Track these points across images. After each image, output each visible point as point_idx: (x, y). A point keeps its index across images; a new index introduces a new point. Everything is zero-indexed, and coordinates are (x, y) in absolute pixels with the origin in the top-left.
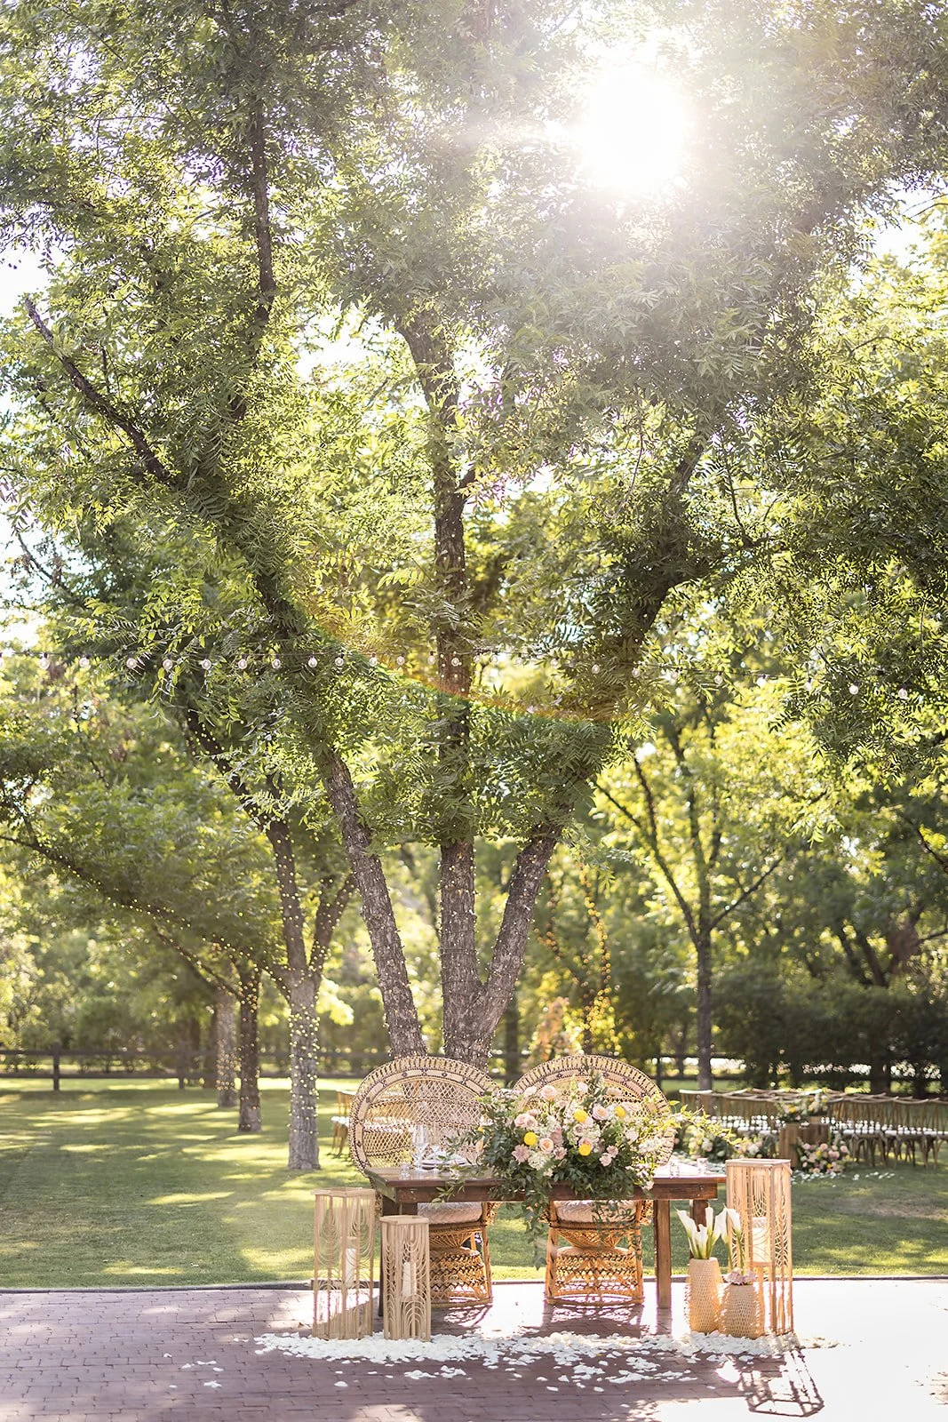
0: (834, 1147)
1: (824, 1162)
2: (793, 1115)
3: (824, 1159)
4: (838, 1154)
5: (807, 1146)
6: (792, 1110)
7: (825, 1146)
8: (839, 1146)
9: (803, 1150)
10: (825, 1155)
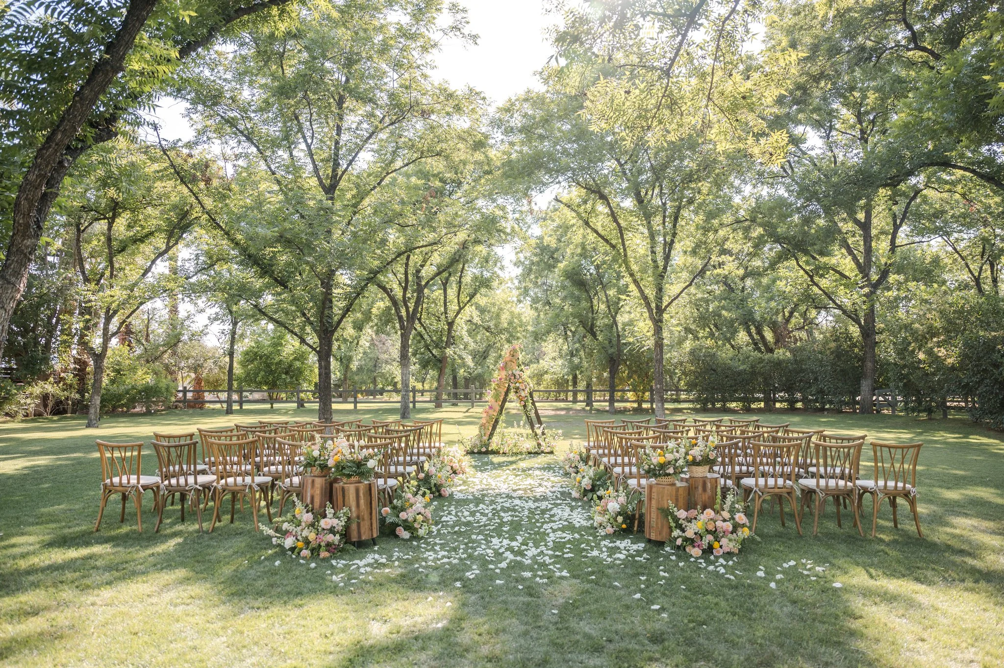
0: (726, 514)
1: (710, 538)
2: (662, 466)
3: (708, 532)
4: (729, 526)
5: (682, 514)
6: (662, 460)
7: (709, 513)
8: (732, 511)
9: (676, 520)
10: (711, 527)
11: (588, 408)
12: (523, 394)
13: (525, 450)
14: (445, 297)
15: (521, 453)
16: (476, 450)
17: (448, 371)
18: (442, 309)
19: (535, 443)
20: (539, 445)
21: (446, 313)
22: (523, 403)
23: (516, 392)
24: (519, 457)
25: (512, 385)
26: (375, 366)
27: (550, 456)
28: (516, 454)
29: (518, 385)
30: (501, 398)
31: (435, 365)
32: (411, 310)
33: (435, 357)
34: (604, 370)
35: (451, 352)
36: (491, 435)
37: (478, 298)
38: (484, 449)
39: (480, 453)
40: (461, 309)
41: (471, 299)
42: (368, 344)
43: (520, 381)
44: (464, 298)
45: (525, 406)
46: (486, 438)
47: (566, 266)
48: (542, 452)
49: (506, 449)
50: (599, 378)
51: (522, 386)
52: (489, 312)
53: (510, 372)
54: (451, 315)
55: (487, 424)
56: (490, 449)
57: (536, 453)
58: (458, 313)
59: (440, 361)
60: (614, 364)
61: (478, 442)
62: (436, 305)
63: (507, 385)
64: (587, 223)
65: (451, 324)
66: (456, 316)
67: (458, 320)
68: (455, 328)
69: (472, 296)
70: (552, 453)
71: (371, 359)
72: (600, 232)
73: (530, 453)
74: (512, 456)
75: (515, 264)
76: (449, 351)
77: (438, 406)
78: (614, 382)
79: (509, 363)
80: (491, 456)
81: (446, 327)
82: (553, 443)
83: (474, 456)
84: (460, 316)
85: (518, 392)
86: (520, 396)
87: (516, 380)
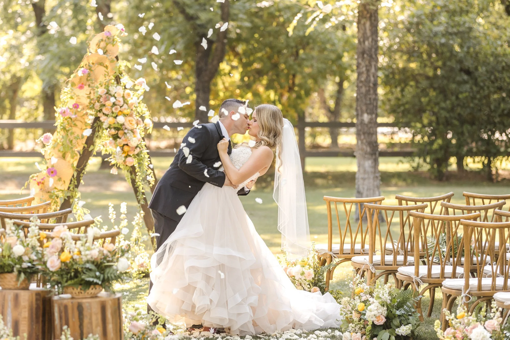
22: (131, 162)
25: (107, 121)
29: (121, 119)
30: (78, 152)
51: (130, 123)
63: (91, 119)
79: (97, 71)
85: (120, 135)
86: (124, 145)
87: (116, 109)
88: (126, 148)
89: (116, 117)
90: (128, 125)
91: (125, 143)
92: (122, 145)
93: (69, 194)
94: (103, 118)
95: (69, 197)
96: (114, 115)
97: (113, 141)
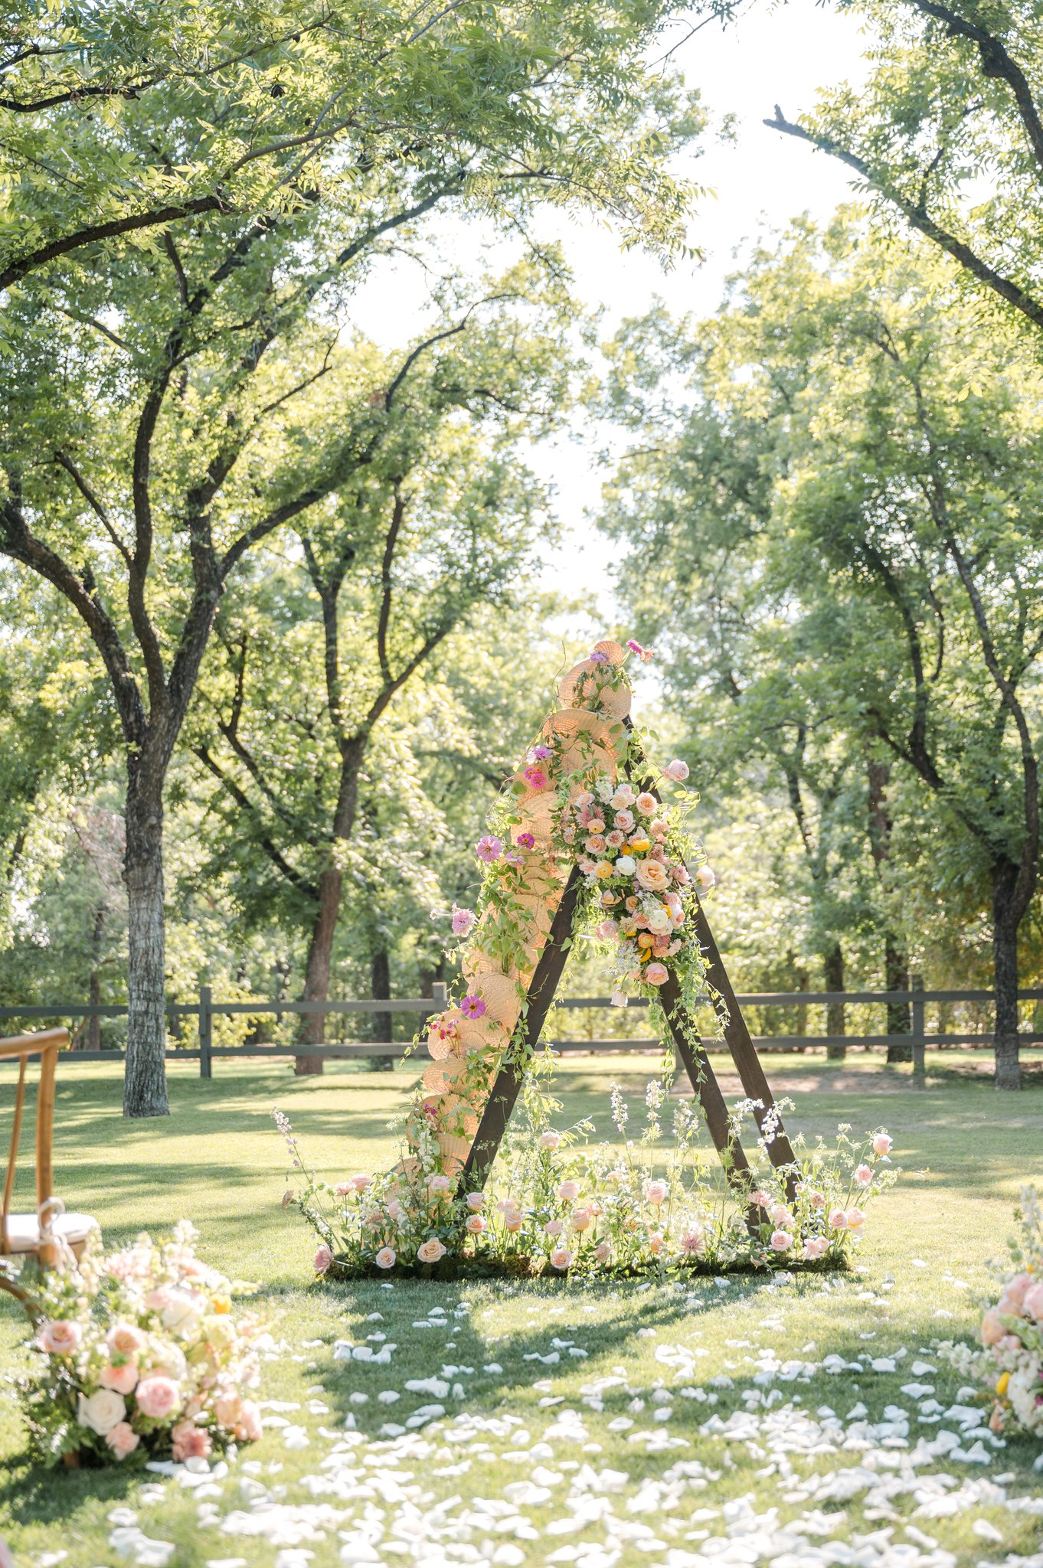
11: (906, 1067)
12: (659, 919)
13: (676, 1249)
14: (331, 641)
15: (652, 1271)
16: (385, 1258)
17: (343, 933)
18: (322, 694)
19: (735, 1211)
20: (756, 1217)
21: (334, 703)
22: (658, 974)
23: (619, 912)
24: (645, 1295)
25: (595, 871)
26: (96, 938)
27: (829, 1292)
28: (627, 1275)
29: (626, 865)
30: (534, 954)
31: (294, 907)
32: (168, 656)
33: (294, 877)
34: (967, 912)
35: (356, 857)
36: (478, 1164)
37: (458, 645)
38: (432, 1251)
39: (409, 1271)
40: (391, 686)
41: (430, 644)
42: (57, 852)
43: (642, 841)
44: (404, 642)
45: (669, 993)
46: (444, 1183)
47: (809, 488)
48: (782, 1263)
49: (566, 1249)
50: (947, 948)
51: (651, 876)
52: (506, 713)
53: (583, 798)
54: (355, 710)
55: (454, 1104)
56: (470, 1248)
57: (741, 1268)
58: (382, 702)
59: (313, 893)
60: (1009, 886)
61: (398, 1210)
62: (297, 674)
63: (564, 873)
64: (918, 217)
65: (353, 747)
66: (374, 715)
67: (379, 733)
68: (369, 761)
69: (436, 633)
70: (833, 1264)
71: (77, 908)
72: (976, 250)
73: (706, 1269)
74: (601, 1289)
75: (602, 524)
76: (347, 853)
77: (308, 1065)
78: (1012, 956)
79: (575, 752)
80: (471, 1293)
81: (336, 760)
82: (838, 1206)
83: (368, 1290)
84: (387, 714)
85: (629, 908)
86: (639, 931)
87: (614, 839)
88: (645, 941)
89: (613, 862)
90: (645, 881)
91: (642, 926)
92: (632, 933)
93: (512, 1061)
94: (585, 865)
95: (509, 1067)
96: (611, 855)
97: (614, 924)
